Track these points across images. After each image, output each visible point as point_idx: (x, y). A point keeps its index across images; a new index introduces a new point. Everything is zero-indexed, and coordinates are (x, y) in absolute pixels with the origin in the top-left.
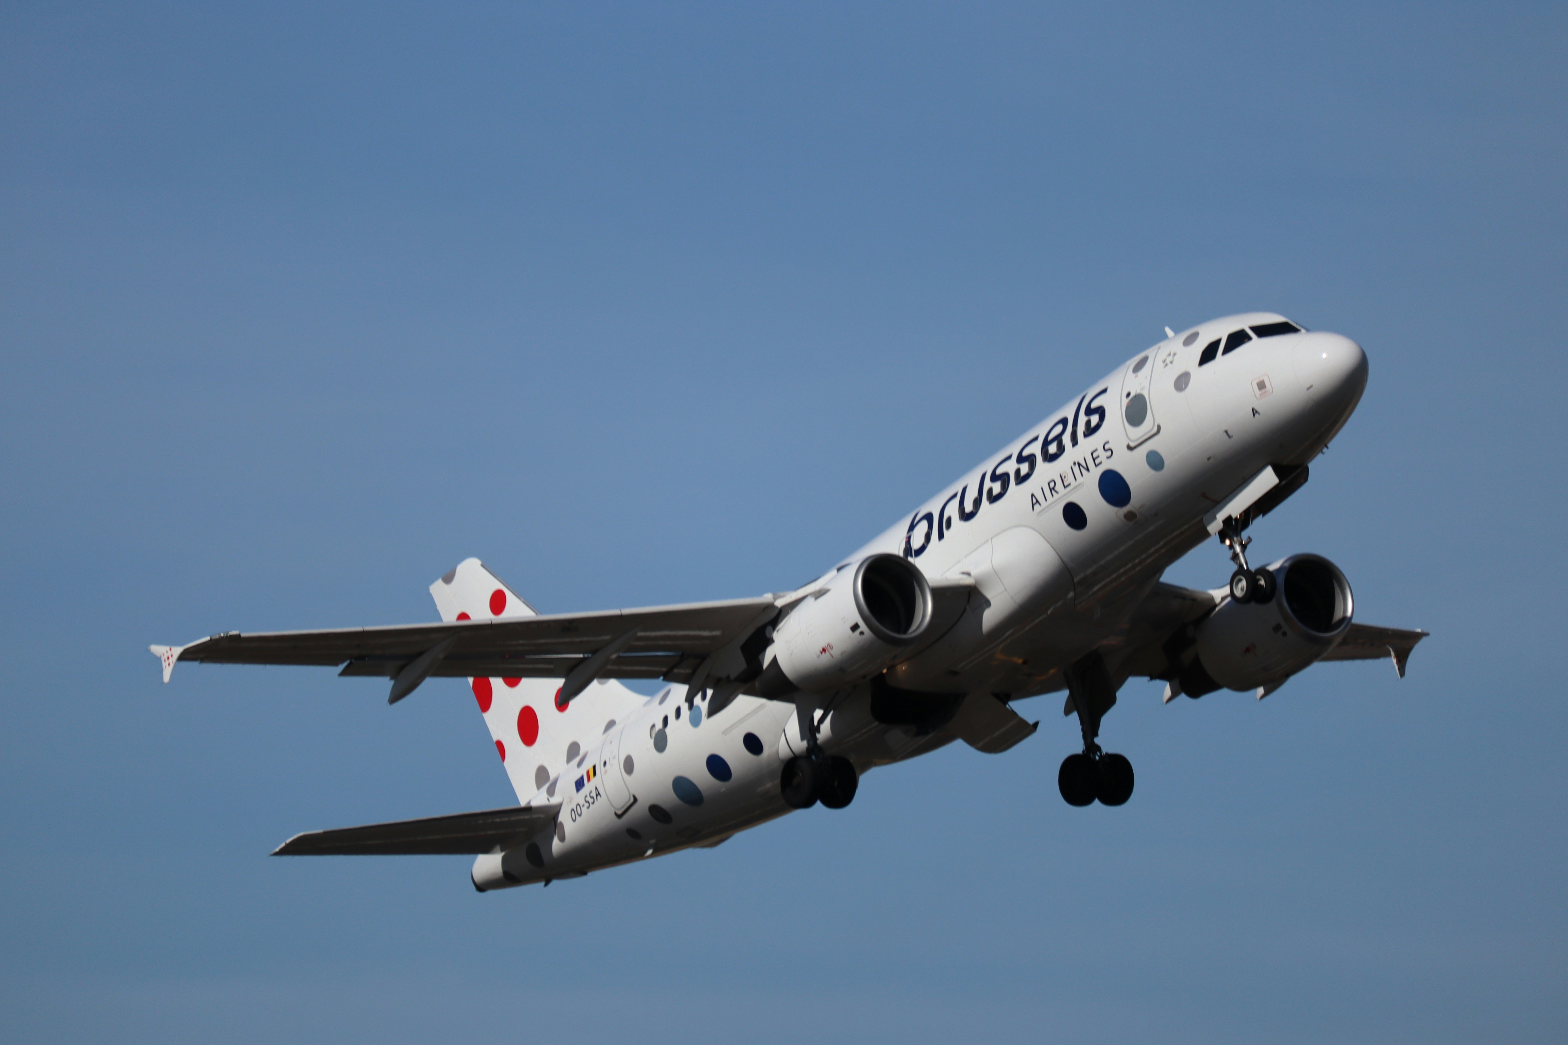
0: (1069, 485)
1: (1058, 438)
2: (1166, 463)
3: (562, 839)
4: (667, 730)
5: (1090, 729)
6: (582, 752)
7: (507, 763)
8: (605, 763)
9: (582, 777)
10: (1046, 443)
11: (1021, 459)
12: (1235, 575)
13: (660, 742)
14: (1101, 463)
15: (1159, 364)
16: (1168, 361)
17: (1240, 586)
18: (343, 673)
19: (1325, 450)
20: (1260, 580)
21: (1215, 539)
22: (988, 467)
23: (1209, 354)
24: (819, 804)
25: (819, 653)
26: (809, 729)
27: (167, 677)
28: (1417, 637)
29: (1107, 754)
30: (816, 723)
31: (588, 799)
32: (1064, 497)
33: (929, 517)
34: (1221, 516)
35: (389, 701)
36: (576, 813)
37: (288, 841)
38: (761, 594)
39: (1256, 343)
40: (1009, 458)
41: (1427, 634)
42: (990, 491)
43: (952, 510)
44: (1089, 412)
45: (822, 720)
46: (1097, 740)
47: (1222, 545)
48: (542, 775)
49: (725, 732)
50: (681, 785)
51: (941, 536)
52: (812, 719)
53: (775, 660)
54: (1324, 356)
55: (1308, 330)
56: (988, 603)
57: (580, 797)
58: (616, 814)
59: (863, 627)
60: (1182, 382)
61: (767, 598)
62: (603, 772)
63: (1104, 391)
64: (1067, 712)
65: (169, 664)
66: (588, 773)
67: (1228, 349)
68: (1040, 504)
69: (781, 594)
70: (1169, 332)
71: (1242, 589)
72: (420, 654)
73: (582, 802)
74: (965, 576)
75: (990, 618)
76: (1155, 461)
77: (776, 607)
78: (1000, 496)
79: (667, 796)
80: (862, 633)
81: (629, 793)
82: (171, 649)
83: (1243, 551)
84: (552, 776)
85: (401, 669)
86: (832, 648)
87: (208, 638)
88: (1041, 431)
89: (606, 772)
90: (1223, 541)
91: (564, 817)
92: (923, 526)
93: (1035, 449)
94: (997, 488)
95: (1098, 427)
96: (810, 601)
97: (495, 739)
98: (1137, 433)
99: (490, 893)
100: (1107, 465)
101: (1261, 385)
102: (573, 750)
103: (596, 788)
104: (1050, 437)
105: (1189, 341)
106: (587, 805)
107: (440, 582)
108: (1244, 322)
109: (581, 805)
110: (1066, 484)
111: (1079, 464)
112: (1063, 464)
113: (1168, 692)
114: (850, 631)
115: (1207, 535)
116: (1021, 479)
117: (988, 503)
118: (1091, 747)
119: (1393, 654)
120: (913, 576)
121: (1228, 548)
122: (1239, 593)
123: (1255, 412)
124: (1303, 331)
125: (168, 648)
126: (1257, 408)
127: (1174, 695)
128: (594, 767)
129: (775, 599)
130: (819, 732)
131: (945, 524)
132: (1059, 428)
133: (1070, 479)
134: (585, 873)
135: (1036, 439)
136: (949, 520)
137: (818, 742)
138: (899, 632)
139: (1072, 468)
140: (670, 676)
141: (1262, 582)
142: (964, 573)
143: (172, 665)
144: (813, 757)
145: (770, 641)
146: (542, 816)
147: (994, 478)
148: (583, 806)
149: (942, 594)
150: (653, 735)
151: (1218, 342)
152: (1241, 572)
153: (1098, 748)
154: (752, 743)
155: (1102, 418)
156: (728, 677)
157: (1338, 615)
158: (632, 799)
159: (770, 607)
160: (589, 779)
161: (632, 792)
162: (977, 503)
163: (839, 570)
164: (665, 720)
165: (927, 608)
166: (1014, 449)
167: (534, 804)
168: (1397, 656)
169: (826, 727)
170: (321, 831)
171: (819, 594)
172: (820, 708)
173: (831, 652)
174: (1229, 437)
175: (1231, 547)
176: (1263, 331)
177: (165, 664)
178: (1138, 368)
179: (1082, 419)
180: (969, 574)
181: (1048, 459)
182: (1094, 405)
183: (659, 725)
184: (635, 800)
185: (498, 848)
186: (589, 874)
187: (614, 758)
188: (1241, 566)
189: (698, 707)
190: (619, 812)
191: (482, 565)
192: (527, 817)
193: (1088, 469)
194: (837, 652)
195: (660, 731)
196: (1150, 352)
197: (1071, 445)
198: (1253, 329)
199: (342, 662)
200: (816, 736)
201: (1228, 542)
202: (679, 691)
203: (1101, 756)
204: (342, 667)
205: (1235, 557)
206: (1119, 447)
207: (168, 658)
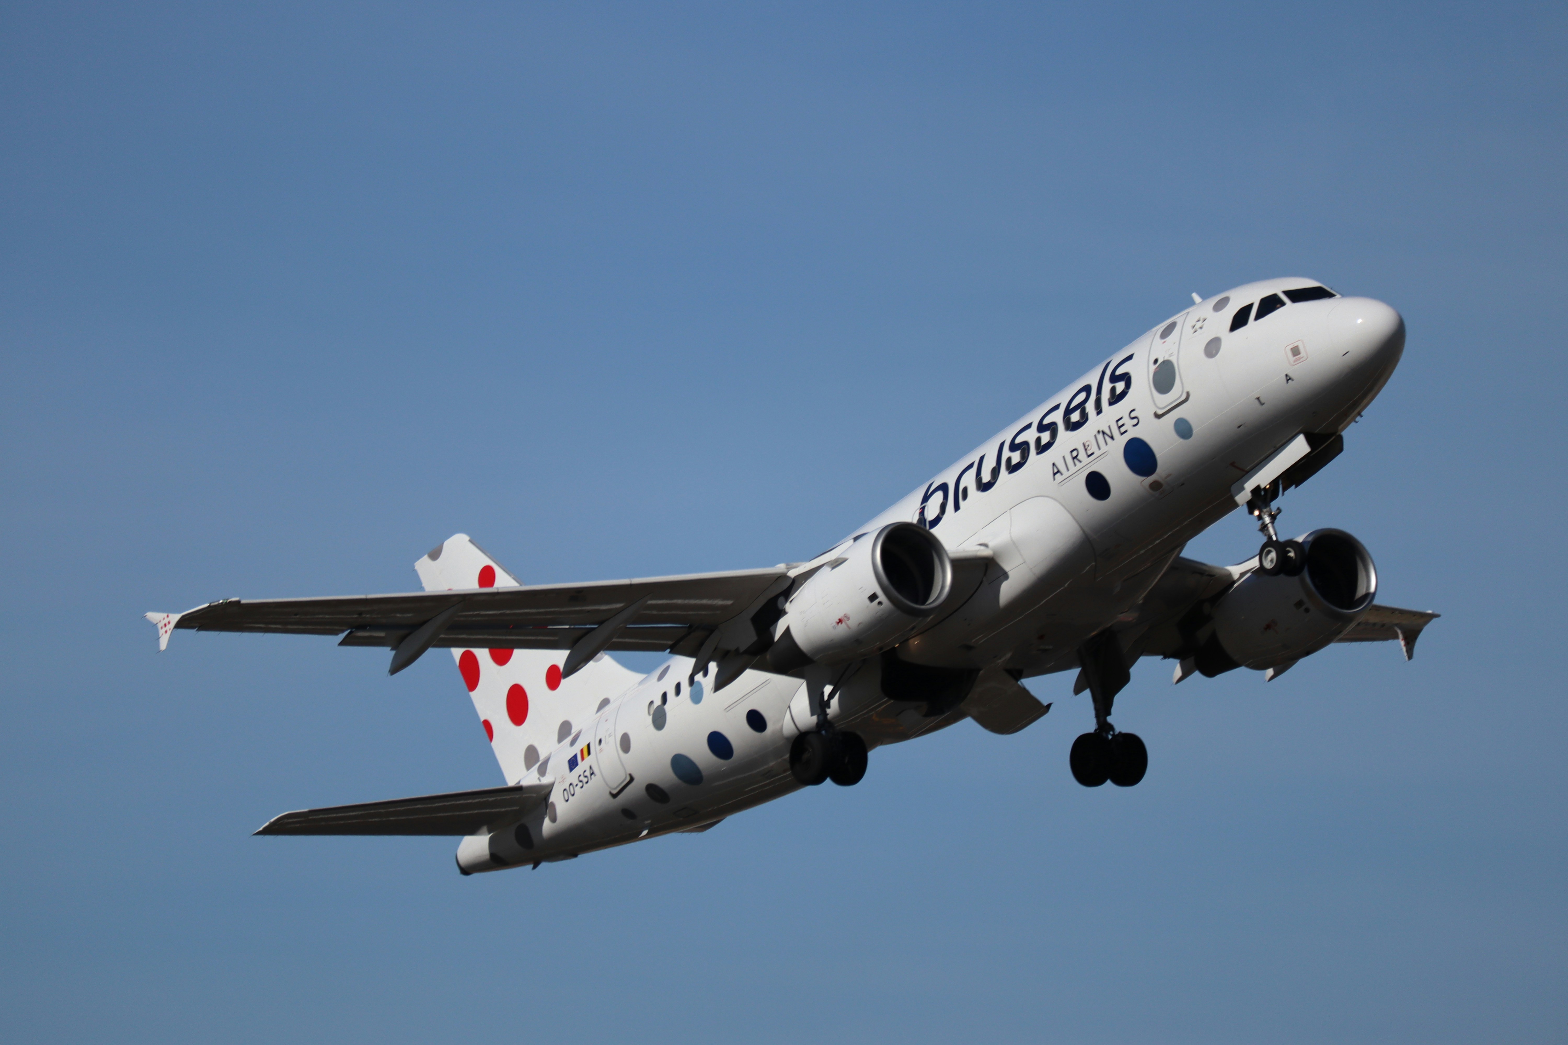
0: (1092, 454)
1: (1082, 406)
2: (1194, 432)
3: (554, 820)
4: (666, 707)
5: (1103, 707)
6: (574, 731)
7: (493, 744)
8: (600, 741)
9: (575, 756)
10: (1068, 412)
11: (1041, 428)
12: (1264, 546)
13: (659, 719)
14: (1126, 431)
15: (1188, 330)
16: (1197, 326)
17: (1269, 557)
18: (342, 643)
19: (1358, 419)
20: (1289, 552)
21: (1243, 509)
22: (1007, 436)
23: (1240, 320)
24: (828, 781)
25: (835, 624)
26: (818, 704)
27: (163, 644)
28: (1427, 618)
29: (1120, 733)
30: (826, 698)
31: (582, 778)
32: (1087, 466)
33: (944, 487)
34: (1250, 485)
35: (389, 671)
36: (569, 793)
37: (272, 820)
38: (773, 564)
39: (1290, 308)
40: (1029, 426)
41: (1438, 616)
42: (1009, 460)
43: (969, 480)
44: (1114, 379)
45: (831, 695)
46: (1110, 719)
47: (1251, 516)
48: (531, 756)
49: (728, 708)
50: (681, 763)
51: (957, 507)
52: (822, 693)
53: (788, 631)
54: (1360, 321)
55: (1343, 296)
56: (1005, 576)
57: (573, 777)
58: (611, 793)
59: (882, 597)
60: (1213, 348)
61: (780, 568)
62: (598, 751)
63: (1130, 358)
64: (1078, 690)
65: (166, 632)
66: (582, 751)
67: (1260, 315)
68: (1062, 474)
69: (795, 564)
70: (1196, 297)
71: (1272, 561)
72: (424, 623)
73: (575, 782)
74: (982, 548)
75: (1008, 591)
76: (1183, 429)
77: (789, 577)
78: (1019, 466)
79: (665, 775)
80: (880, 603)
81: (625, 771)
82: (168, 616)
83: (1272, 522)
84: (542, 757)
85: (402, 639)
86: (848, 619)
87: (207, 605)
88: (1063, 398)
89: (601, 750)
90: (1251, 512)
91: (556, 797)
92: (939, 496)
93: (1057, 417)
94: (1016, 457)
95: (1124, 394)
96: (826, 570)
97: (482, 720)
98: (1165, 400)
99: (476, 876)
100: (1133, 433)
101: (1296, 351)
102: (565, 729)
103: (591, 767)
104: (1073, 405)
105: (1220, 306)
106: (580, 784)
107: (426, 558)
108: (1277, 287)
109: (575, 785)
110: (1089, 453)
111: (1104, 433)
112: (1086, 433)
113: (1178, 672)
114: (868, 602)
115: (1235, 505)
116: (1042, 448)
117: (1007, 472)
118: (1104, 726)
119: (1401, 636)
120: (932, 546)
121: (1256, 519)
122: (1268, 565)
123: (1288, 378)
124: (1338, 296)
125: (165, 615)
126: (1291, 375)
127: (1185, 675)
128: (589, 745)
129: (789, 569)
130: (829, 707)
131: (961, 494)
132: (1083, 396)
133: (1093, 448)
134: (575, 856)
135: (1057, 407)
136: (965, 490)
137: (829, 717)
138: (917, 603)
139: (1095, 436)
140: (677, 649)
141: (1292, 554)
142: (981, 545)
143: (169, 632)
144: (823, 732)
145: (782, 613)
146: (534, 795)
147: (1013, 447)
148: (577, 785)
149: (961, 565)
150: (652, 712)
151: (1250, 306)
152: (1270, 543)
153: (1111, 727)
154: (756, 720)
155: (1128, 385)
156: (737, 650)
157: (1361, 592)
158: (628, 779)
159: (783, 577)
160: (583, 759)
161: (629, 772)
162: (995, 472)
163: (856, 539)
164: (664, 696)
165: (946, 577)
166: (1034, 418)
167: (525, 783)
168: (1405, 639)
169: (835, 702)
170: (306, 810)
171: (837, 563)
172: (830, 684)
173: (848, 622)
174: (1262, 404)
175: (1260, 517)
176: (1297, 296)
177: (162, 632)
178: (1165, 334)
179: (1107, 386)
180: (986, 545)
181: (1071, 427)
182: (1119, 372)
183: (658, 702)
184: (632, 779)
185: (485, 829)
186: (580, 856)
187: (610, 736)
188: (1270, 537)
189: (699, 683)
190: (614, 792)
191: (470, 541)
192: (516, 796)
193: (1112, 438)
194: (853, 623)
195: (658, 707)
196: (1178, 318)
197: (1095, 412)
198: (1288, 293)
199: (343, 631)
200: (826, 712)
201: (1256, 513)
202: (683, 665)
203: (1113, 735)
204: (342, 636)
205: (1264, 528)
206: (1145, 413)
207: (165, 625)
